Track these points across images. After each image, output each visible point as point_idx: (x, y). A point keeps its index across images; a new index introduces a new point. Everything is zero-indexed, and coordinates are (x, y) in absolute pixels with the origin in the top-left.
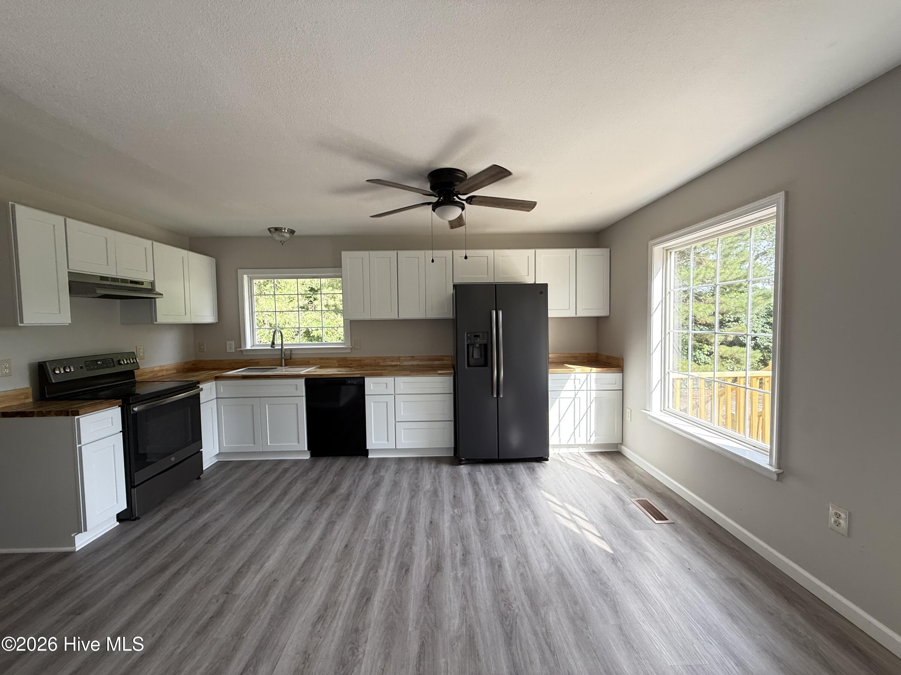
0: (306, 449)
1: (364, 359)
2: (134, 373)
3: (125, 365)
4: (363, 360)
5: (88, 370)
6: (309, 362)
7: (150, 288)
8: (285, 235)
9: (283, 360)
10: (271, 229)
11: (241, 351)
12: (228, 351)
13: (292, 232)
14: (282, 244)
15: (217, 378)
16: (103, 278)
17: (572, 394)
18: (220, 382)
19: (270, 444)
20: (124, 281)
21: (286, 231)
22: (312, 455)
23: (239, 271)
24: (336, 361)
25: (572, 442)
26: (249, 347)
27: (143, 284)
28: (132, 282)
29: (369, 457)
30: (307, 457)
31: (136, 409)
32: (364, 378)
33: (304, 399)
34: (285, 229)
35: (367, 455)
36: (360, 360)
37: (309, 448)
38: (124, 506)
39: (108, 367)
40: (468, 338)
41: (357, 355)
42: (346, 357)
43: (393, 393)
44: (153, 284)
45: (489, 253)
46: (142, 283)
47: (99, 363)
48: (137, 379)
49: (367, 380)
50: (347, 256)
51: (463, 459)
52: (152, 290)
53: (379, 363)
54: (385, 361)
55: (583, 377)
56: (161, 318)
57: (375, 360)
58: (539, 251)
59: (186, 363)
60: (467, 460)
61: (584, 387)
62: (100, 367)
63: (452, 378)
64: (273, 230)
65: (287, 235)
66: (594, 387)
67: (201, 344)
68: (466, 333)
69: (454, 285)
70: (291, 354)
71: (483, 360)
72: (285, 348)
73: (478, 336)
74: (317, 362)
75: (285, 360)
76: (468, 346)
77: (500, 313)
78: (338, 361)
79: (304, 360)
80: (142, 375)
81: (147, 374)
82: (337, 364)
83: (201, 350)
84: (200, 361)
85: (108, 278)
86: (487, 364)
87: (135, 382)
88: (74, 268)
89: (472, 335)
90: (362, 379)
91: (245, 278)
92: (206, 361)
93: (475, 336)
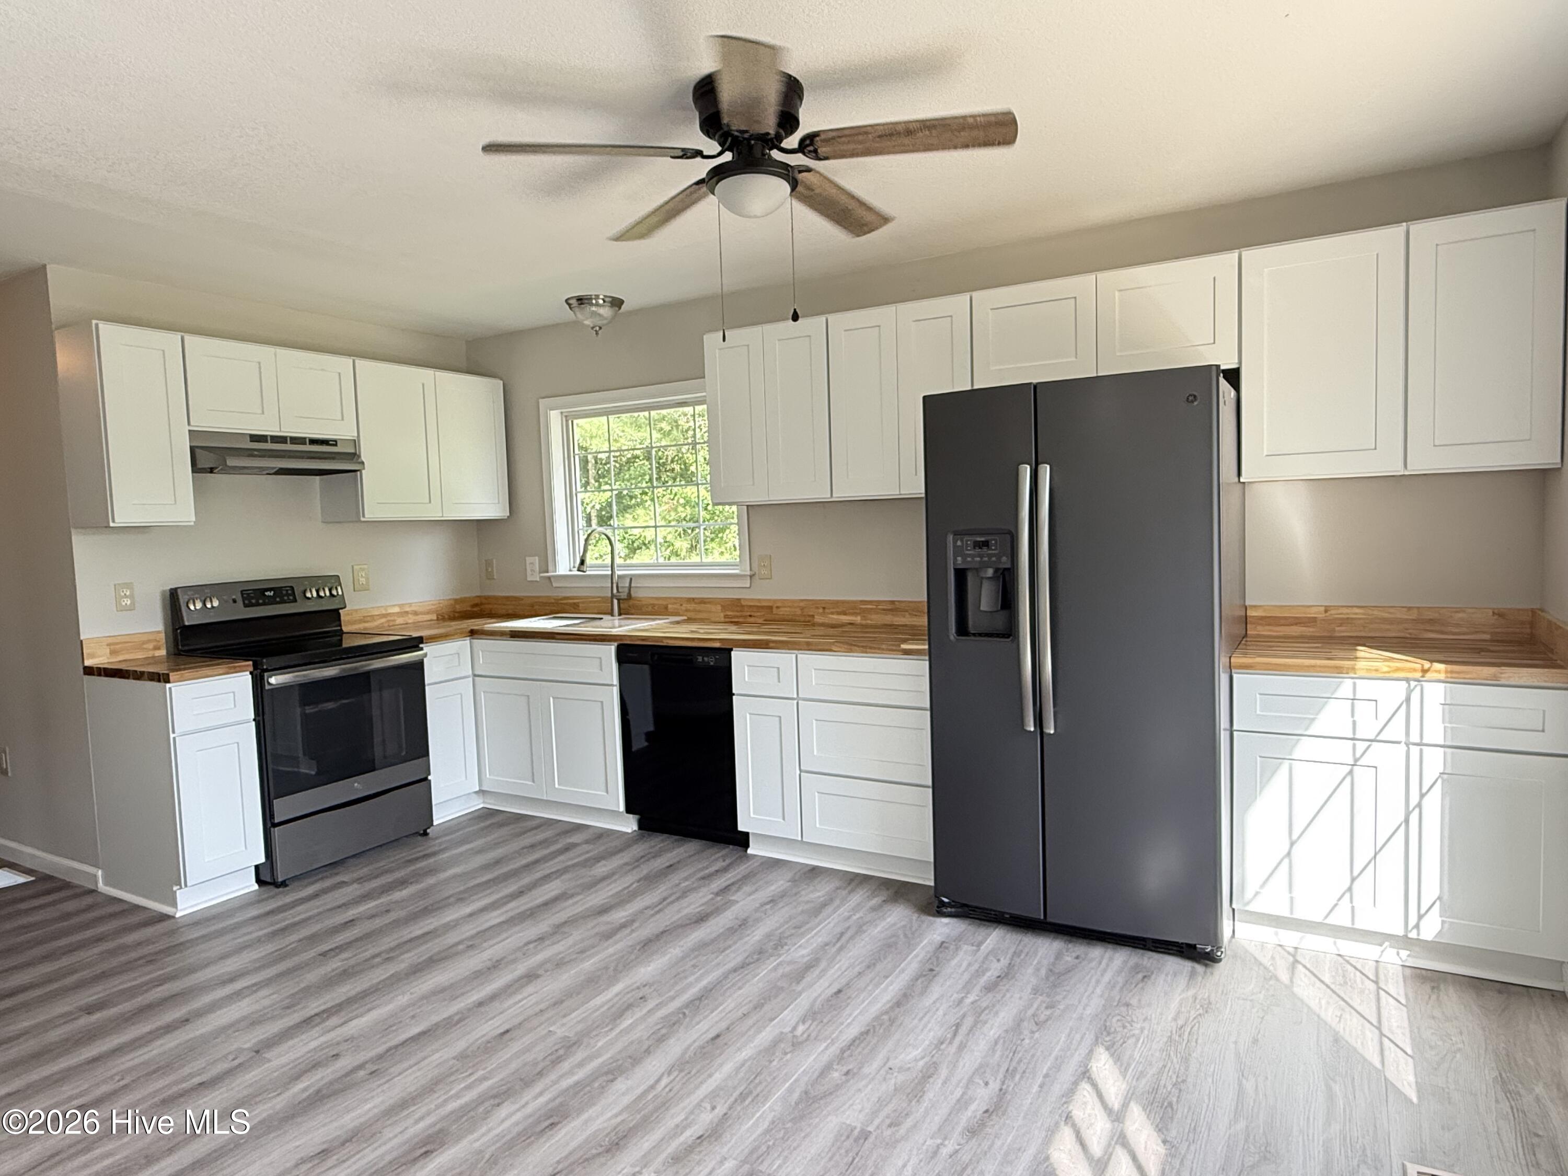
0: (622, 808)
1: (779, 604)
2: (339, 615)
3: (312, 600)
4: (778, 607)
5: (246, 606)
6: (666, 608)
7: (352, 451)
8: (602, 311)
9: (615, 602)
10: (571, 302)
11: (549, 578)
13: (617, 303)
14: (597, 333)
15: (473, 633)
16: (255, 438)
17: (1344, 752)
18: (479, 643)
19: (559, 789)
20: (295, 440)
21: (601, 302)
22: (641, 826)
23: (544, 404)
24: (719, 607)
25: (1341, 918)
26: (559, 568)
27: (336, 445)
28: (313, 442)
29: (749, 851)
30: (629, 825)
31: (273, 680)
32: (729, 651)
33: (616, 691)
34: (597, 297)
35: (746, 845)
36: (771, 608)
37: (629, 810)
38: (262, 859)
39: (283, 602)
40: (958, 551)
41: (764, 593)
42: (739, 600)
43: (795, 696)
44: (355, 443)
45: (1082, 284)
46: (335, 443)
47: (267, 593)
48: (348, 627)
49: (738, 657)
50: (714, 349)
51: (946, 900)
52: (354, 456)
53: (813, 616)
54: (827, 611)
55: (1394, 691)
56: (373, 510)
57: (802, 609)
58: (1251, 255)
61: (1396, 731)
62: (272, 601)
63: (927, 665)
64: (574, 302)
65: (606, 312)
66: (1435, 731)
67: (489, 563)
68: (950, 538)
69: (924, 398)
70: (630, 587)
71: (1004, 613)
72: (618, 573)
73: (986, 544)
74: (683, 608)
75: (619, 600)
76: (961, 575)
77: (1045, 471)
78: (724, 608)
79: (656, 602)
80: (363, 620)
81: (373, 618)
82: (722, 615)
83: (490, 576)
84: (487, 598)
85: (266, 436)
86: (1010, 632)
87: (341, 633)
88: (204, 423)
89: (969, 540)
90: (725, 653)
91: (555, 418)
92: (496, 598)
93: (976, 545)
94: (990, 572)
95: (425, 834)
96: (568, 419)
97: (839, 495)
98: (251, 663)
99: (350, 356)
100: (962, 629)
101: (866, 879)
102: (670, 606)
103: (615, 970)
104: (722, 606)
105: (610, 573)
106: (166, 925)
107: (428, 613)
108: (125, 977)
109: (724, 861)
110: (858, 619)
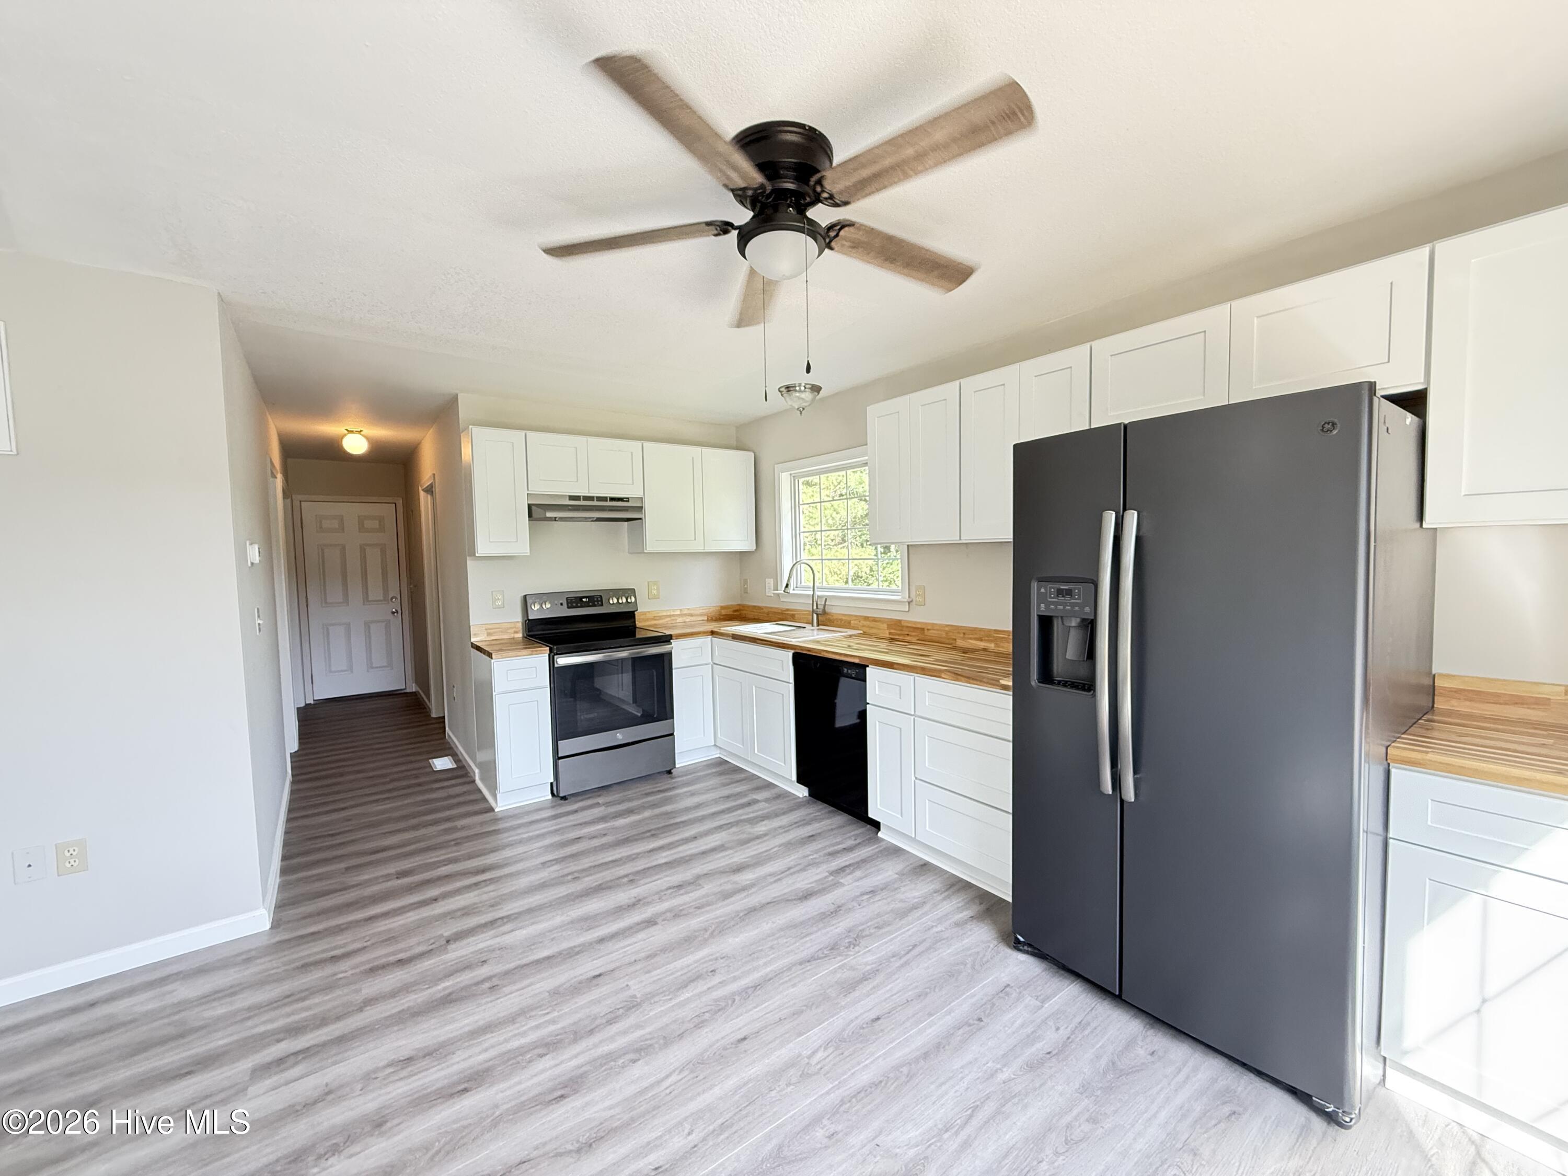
0: (794, 778)
1: (929, 628)
2: (634, 615)
3: (613, 604)
4: (928, 630)
5: (568, 607)
6: (850, 623)
7: (640, 505)
8: (803, 395)
9: (815, 616)
10: (781, 390)
12: (766, 593)
13: (816, 390)
14: (801, 413)
15: (712, 634)
16: (572, 498)
18: (715, 641)
19: (758, 757)
20: (600, 499)
21: (803, 388)
23: (777, 466)
24: (885, 626)
27: (628, 501)
28: (612, 499)
29: (880, 834)
30: (802, 792)
31: (563, 661)
32: (865, 668)
33: (791, 687)
34: (800, 385)
36: (923, 629)
39: (594, 605)
40: (1042, 598)
42: (900, 621)
43: (912, 712)
44: (641, 499)
46: (627, 500)
47: (584, 600)
48: (638, 624)
49: (873, 674)
50: (874, 417)
51: (1021, 939)
52: (640, 509)
54: (966, 636)
56: (652, 545)
59: (722, 608)
62: (586, 605)
63: (1012, 701)
64: (782, 389)
65: (808, 396)
67: (745, 582)
68: (1034, 585)
69: (1016, 445)
70: (825, 605)
71: (1089, 664)
72: (818, 593)
73: (1069, 592)
74: (861, 624)
75: (817, 615)
76: (1046, 623)
77: (1132, 518)
78: (889, 627)
79: (844, 618)
80: (654, 618)
81: (661, 618)
82: (887, 632)
83: (747, 590)
84: (744, 606)
85: (580, 497)
86: (1089, 686)
87: (635, 627)
88: (534, 489)
89: (1053, 588)
91: (785, 479)
92: (748, 607)
93: (1060, 592)
94: (1074, 622)
95: (669, 772)
96: (796, 479)
97: (967, 537)
98: (548, 648)
99: (640, 440)
100: (1046, 676)
101: (968, 886)
102: (852, 622)
103: (712, 933)
104: (888, 625)
105: (811, 593)
106: (488, 816)
107: (701, 615)
108: (443, 852)
109: (855, 840)
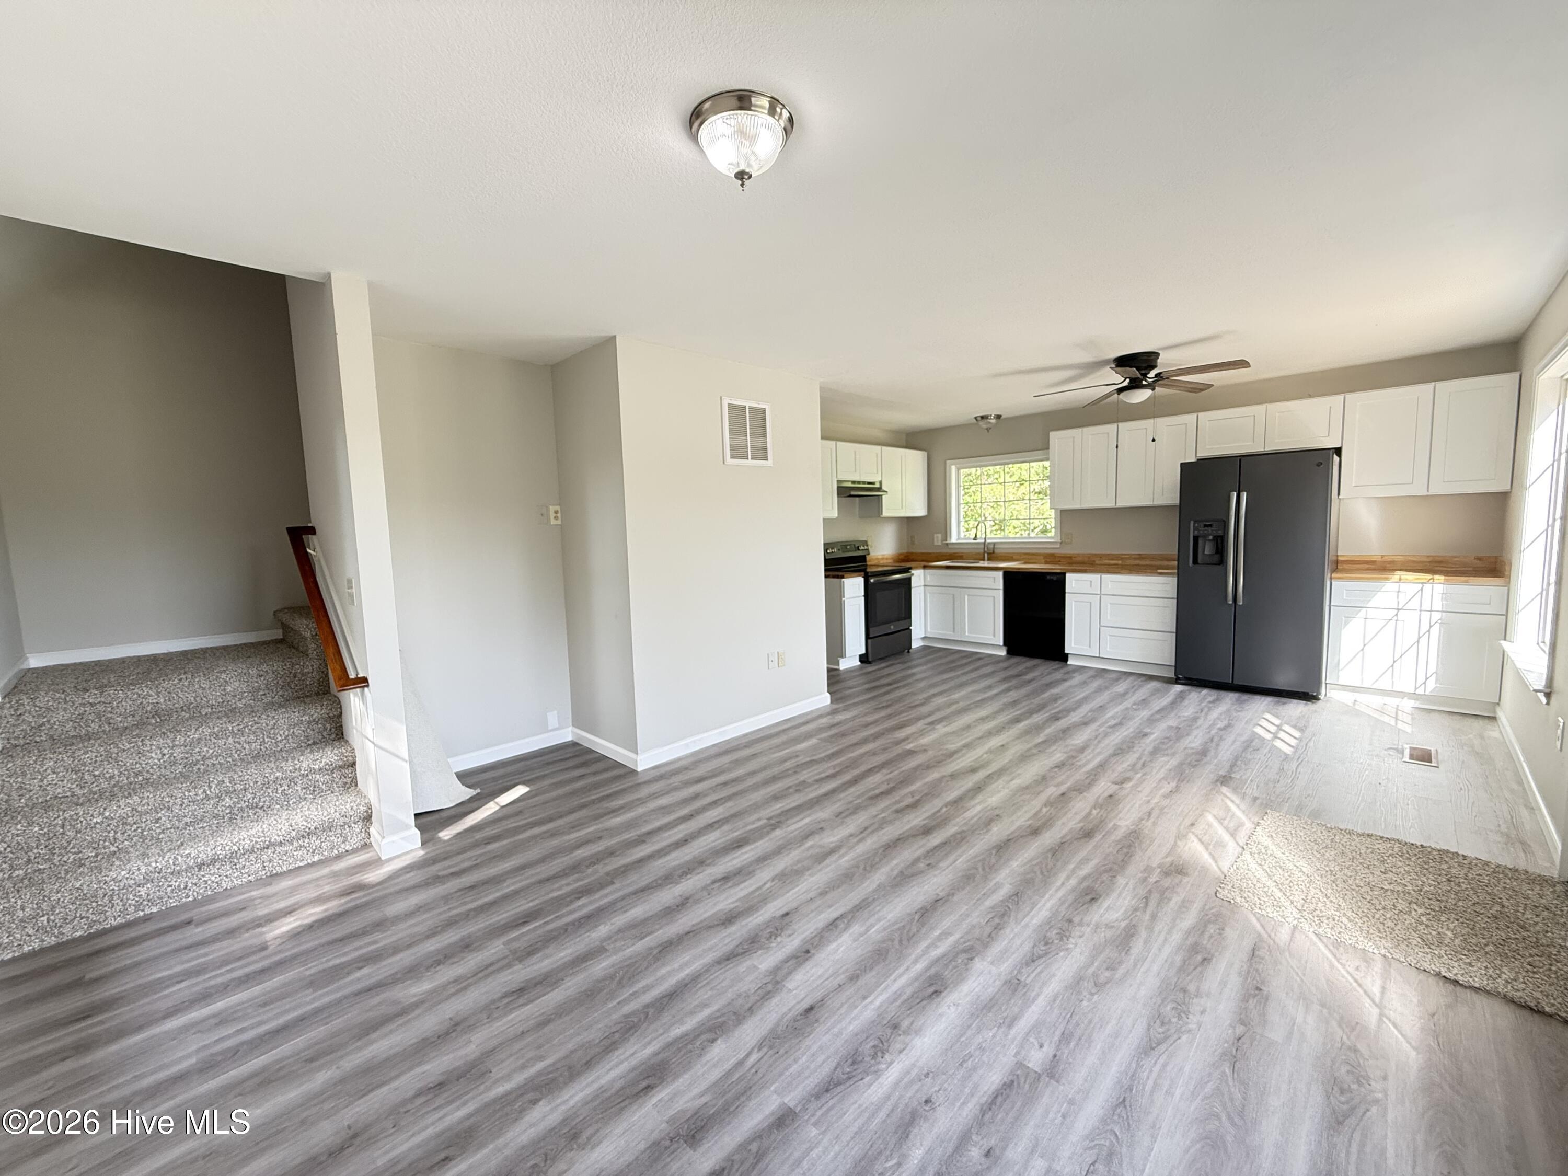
0: (1002, 643)
2: (867, 557)
4: (1075, 557)
5: (843, 552)
6: (1011, 556)
7: (879, 487)
8: (991, 421)
10: (977, 418)
11: (947, 544)
12: (936, 543)
13: (998, 417)
14: (988, 431)
15: (925, 567)
16: (853, 483)
18: (928, 571)
19: (968, 635)
20: (864, 483)
21: (992, 417)
22: (1009, 652)
23: (948, 462)
24: (1041, 556)
26: (954, 539)
27: (875, 484)
28: (869, 483)
29: (1069, 662)
30: (1003, 652)
31: (872, 581)
32: (1064, 574)
33: (1001, 593)
34: (991, 415)
35: (1066, 660)
36: (1071, 557)
37: (1005, 644)
38: (863, 651)
39: (854, 551)
40: (1195, 529)
41: (1068, 551)
42: (1053, 552)
43: (1099, 593)
44: (881, 483)
45: (1259, 410)
47: (848, 547)
48: (868, 563)
49: (1069, 576)
50: (1056, 438)
51: (1181, 677)
52: (879, 489)
53: (1093, 560)
54: (1103, 558)
55: (1414, 588)
56: (886, 513)
57: (1089, 557)
58: (1350, 397)
59: (901, 554)
60: (1186, 678)
63: (1176, 579)
64: (979, 418)
65: (993, 421)
66: (1436, 605)
67: (912, 537)
68: (1192, 523)
69: (1182, 464)
70: (994, 548)
71: (1218, 556)
72: (987, 541)
73: (1211, 526)
74: (1021, 557)
75: (987, 554)
76: (1196, 539)
77: (1244, 496)
79: (1006, 555)
80: (873, 561)
82: (1043, 561)
83: (913, 543)
84: (912, 553)
85: (856, 482)
86: (1222, 561)
87: (866, 565)
88: (841, 478)
89: (1202, 524)
90: (1063, 575)
91: (953, 468)
93: (1206, 526)
94: (1211, 538)
95: (909, 652)
96: (958, 469)
97: (1120, 504)
99: (882, 445)
100: (1195, 561)
101: (1131, 674)
102: (1014, 557)
104: (1044, 557)
105: (984, 541)
110: (1120, 562)
